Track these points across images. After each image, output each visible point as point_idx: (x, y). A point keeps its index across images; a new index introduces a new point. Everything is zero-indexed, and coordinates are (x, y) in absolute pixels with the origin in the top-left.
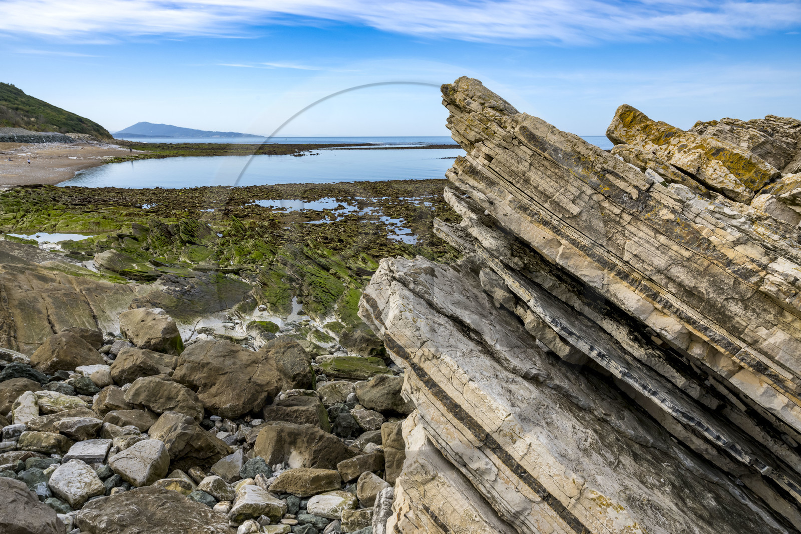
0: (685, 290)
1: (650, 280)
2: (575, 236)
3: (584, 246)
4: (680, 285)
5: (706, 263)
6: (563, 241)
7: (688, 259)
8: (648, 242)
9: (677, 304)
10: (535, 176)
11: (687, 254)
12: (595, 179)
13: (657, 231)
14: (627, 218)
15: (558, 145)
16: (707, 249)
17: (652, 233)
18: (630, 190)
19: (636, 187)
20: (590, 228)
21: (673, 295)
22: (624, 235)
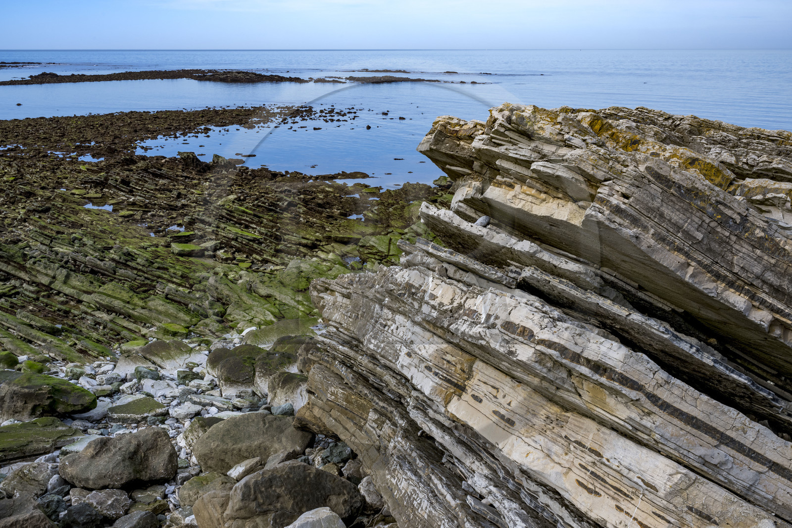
0: (774, 288)
1: (752, 285)
2: (700, 258)
3: (707, 265)
4: (771, 285)
5: (785, 266)
6: (693, 264)
7: (774, 265)
8: (749, 256)
9: (770, 300)
10: (667, 211)
11: (773, 261)
12: (710, 210)
13: (754, 247)
14: (734, 238)
15: (681, 183)
16: (784, 256)
17: (750, 249)
18: (735, 216)
19: (739, 214)
20: (710, 250)
21: (767, 293)
22: (732, 252)
